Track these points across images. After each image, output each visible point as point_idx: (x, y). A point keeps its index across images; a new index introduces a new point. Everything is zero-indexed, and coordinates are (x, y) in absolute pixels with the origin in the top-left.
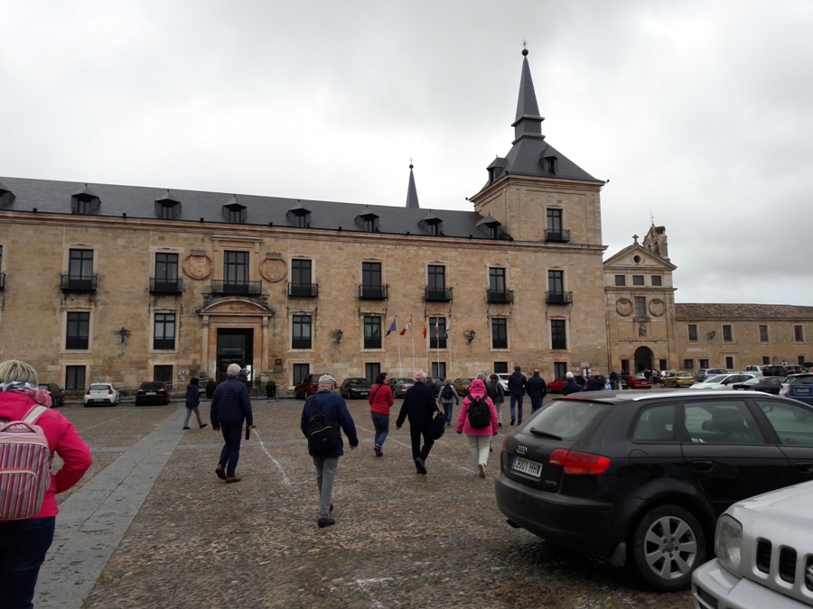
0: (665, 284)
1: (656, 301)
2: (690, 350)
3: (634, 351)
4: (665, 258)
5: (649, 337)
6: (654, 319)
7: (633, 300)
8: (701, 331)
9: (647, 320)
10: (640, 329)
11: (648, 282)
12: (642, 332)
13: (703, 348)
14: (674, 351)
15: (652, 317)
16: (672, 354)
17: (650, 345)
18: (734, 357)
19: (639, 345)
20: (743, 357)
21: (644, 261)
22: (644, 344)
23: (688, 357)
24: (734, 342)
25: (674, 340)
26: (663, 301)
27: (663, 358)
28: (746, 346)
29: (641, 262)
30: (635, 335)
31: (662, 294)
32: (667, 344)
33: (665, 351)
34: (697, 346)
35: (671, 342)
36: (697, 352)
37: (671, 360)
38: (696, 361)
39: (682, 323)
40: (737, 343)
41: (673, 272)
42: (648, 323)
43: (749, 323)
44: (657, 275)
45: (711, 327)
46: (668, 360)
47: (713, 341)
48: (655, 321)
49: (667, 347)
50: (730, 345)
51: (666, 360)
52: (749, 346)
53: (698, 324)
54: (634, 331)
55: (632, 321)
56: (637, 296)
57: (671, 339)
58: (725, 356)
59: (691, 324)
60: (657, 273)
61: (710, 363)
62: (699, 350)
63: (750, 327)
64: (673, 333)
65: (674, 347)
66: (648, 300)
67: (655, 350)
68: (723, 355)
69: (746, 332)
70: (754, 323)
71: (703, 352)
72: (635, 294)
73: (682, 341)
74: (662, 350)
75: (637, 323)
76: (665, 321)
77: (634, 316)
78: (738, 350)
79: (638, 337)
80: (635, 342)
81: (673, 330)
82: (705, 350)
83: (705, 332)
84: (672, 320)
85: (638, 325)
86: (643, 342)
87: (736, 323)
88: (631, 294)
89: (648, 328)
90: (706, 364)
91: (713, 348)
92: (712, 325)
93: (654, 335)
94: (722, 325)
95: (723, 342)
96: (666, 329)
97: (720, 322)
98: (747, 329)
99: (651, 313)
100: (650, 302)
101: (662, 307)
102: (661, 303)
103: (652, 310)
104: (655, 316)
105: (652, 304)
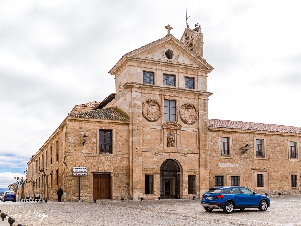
0: (199, 87)
1: (187, 106)
2: (222, 165)
3: (160, 165)
4: (200, 56)
5: (178, 149)
6: (185, 128)
7: (163, 103)
8: (234, 145)
9: (177, 128)
10: (169, 139)
11: (181, 83)
12: (171, 142)
13: (235, 163)
14: (206, 166)
15: (183, 124)
16: (202, 169)
17: (179, 158)
18: (265, 174)
19: (166, 156)
20: (274, 174)
21: (177, 58)
22: (172, 156)
23: (219, 173)
24: (265, 158)
25: (205, 153)
26: (196, 106)
27: (192, 174)
28: (276, 163)
29: (174, 58)
30: (162, 145)
31: (195, 99)
32: (198, 157)
33: (196, 165)
34: (229, 161)
35: (202, 155)
36: (229, 168)
37: (201, 176)
38: (228, 177)
39: (214, 134)
40: (269, 159)
41: (208, 75)
42: (178, 131)
43: (280, 138)
44: (191, 76)
45: (244, 140)
46: (197, 176)
47: (246, 155)
48: (186, 129)
49: (198, 160)
50: (262, 161)
51: (195, 176)
52: (279, 163)
53: (231, 136)
54: (161, 140)
55: (160, 127)
56: (168, 98)
57: (203, 151)
58: (257, 173)
59: (224, 135)
60: (191, 74)
61: (241, 180)
62: (230, 165)
63: (282, 143)
64: (205, 145)
65: (206, 161)
66: (180, 104)
67: (185, 163)
68: (254, 172)
69: (278, 148)
70: (286, 138)
71: (235, 168)
72: (165, 95)
73: (214, 155)
74: (192, 164)
75: (165, 130)
76: (197, 130)
77: (163, 122)
78: (269, 166)
79: (166, 147)
80: (162, 154)
81: (205, 141)
82: (237, 165)
83: (238, 146)
84: (204, 129)
85: (166, 134)
86: (171, 154)
87: (269, 137)
88: (160, 95)
89: (178, 137)
90: (236, 182)
91: (245, 164)
92: (245, 138)
93: (184, 146)
94: (255, 139)
95: (255, 158)
96: (198, 139)
97: (253, 135)
98: (279, 144)
99: (182, 120)
100: (182, 106)
101: (195, 114)
102: (193, 109)
103: (183, 116)
104: (186, 123)
105: (183, 110)
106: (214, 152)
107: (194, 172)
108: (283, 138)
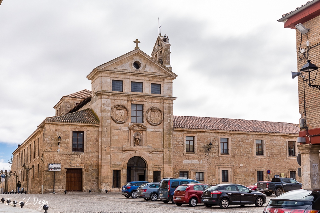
0: (165, 91)
1: (152, 110)
2: (186, 162)
3: (127, 162)
4: (167, 66)
5: (144, 147)
6: (150, 129)
7: (130, 107)
8: (198, 143)
9: (143, 129)
10: (135, 139)
11: (147, 89)
12: (137, 142)
13: (199, 160)
14: (170, 163)
15: (149, 126)
16: (166, 166)
17: (145, 156)
18: (230, 170)
19: (133, 154)
20: (239, 170)
21: (144, 68)
22: (138, 154)
23: (183, 169)
24: (230, 155)
25: (170, 151)
26: (161, 109)
27: (157, 169)
28: (241, 159)
29: (141, 68)
30: (129, 144)
31: (160, 103)
32: (163, 154)
33: (160, 161)
34: (194, 158)
35: (167, 153)
36: (193, 164)
37: (165, 172)
38: (192, 173)
39: (179, 133)
40: (234, 157)
41: (173, 81)
42: (144, 132)
43: (246, 136)
44: (157, 83)
45: (209, 139)
46: (162, 172)
47: (210, 153)
48: (152, 130)
49: (163, 157)
50: (227, 159)
51: (160, 172)
52: (245, 159)
53: (196, 136)
54: (128, 140)
55: (127, 129)
56: (135, 103)
57: (167, 149)
58: (221, 169)
59: (189, 135)
60: (157, 81)
61: (206, 176)
62: (195, 162)
63: (247, 141)
64: (170, 144)
65: (170, 158)
66: (146, 108)
67: (150, 160)
68: (219, 168)
69: (243, 145)
70: (251, 136)
71: (199, 164)
72: (132, 101)
73: (179, 153)
74: (157, 161)
75: (132, 131)
76: (162, 130)
77: (130, 124)
78: (234, 163)
79: (132, 146)
80: (129, 152)
81: (169, 140)
82: (201, 162)
83: (202, 144)
84: (169, 130)
85: (133, 134)
86: (137, 152)
87: (233, 136)
88: (128, 101)
89: (144, 137)
90: (201, 177)
91: (210, 161)
92: (210, 137)
93: (149, 145)
94: (219, 137)
95: (220, 155)
96: (163, 139)
97: (217, 135)
98: (244, 142)
99: (148, 122)
100: (148, 110)
101: (160, 116)
102: (159, 112)
103: (149, 118)
104: (152, 125)
105: (150, 113)
106: (179, 150)
107: (159, 168)
108: (249, 136)
